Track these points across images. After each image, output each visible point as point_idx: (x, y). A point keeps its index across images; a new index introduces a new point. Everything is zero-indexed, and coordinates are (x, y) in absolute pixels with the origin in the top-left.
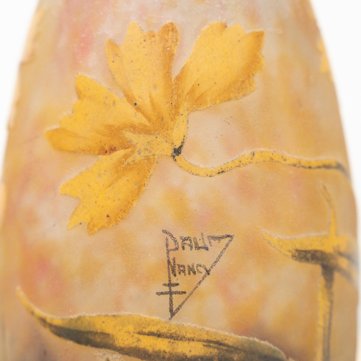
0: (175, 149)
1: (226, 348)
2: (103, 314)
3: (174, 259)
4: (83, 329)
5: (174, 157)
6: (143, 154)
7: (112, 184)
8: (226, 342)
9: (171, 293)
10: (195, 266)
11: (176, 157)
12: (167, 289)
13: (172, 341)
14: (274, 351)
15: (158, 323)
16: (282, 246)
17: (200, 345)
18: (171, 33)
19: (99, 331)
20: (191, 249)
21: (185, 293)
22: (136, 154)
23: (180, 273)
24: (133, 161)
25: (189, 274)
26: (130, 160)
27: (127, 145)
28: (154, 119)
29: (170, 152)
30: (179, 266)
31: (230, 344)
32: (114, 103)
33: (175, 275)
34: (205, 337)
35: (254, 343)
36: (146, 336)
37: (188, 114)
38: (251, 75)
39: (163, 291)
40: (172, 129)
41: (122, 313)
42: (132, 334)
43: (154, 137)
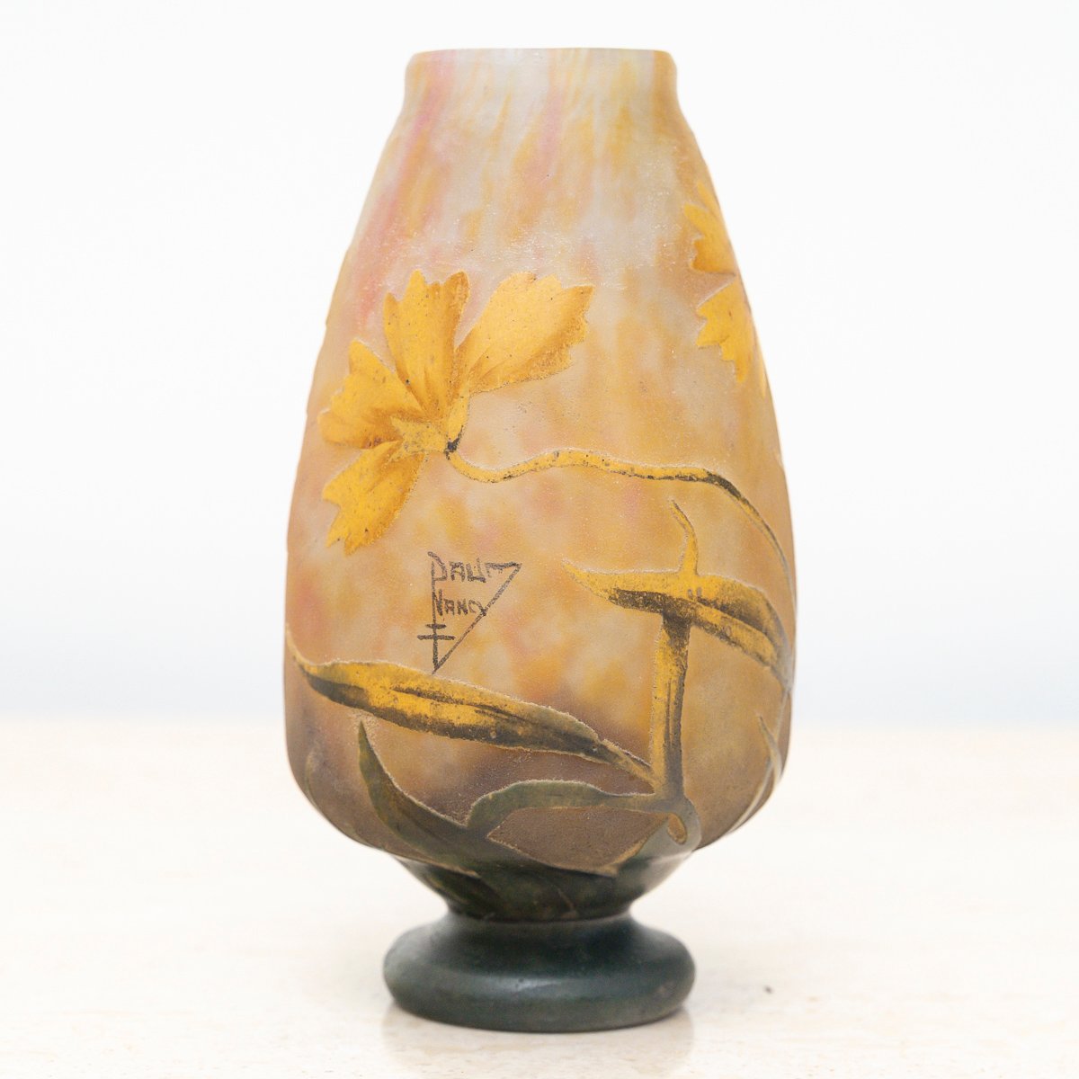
0: (449, 443)
1: (506, 717)
2: (357, 661)
3: (440, 592)
4: (336, 680)
5: (447, 454)
6: (410, 448)
7: (374, 487)
8: (507, 709)
9: (435, 637)
10: (467, 602)
11: (450, 455)
12: (430, 632)
13: (435, 702)
14: (579, 727)
15: (418, 677)
16: (593, 583)
17: (471, 711)
18: (459, 287)
19: (352, 685)
20: (463, 580)
21: (453, 638)
22: (402, 449)
23: (447, 611)
24: (399, 458)
25: (459, 613)
26: (395, 456)
27: (394, 436)
28: (427, 401)
29: (443, 447)
30: (446, 601)
31: (512, 712)
32: (384, 380)
33: (441, 614)
34: (478, 700)
35: (548, 713)
36: (404, 694)
37: (470, 397)
38: (564, 345)
39: (427, 634)
40: (448, 416)
41: (378, 661)
42: (389, 690)
43: (425, 426)
